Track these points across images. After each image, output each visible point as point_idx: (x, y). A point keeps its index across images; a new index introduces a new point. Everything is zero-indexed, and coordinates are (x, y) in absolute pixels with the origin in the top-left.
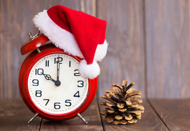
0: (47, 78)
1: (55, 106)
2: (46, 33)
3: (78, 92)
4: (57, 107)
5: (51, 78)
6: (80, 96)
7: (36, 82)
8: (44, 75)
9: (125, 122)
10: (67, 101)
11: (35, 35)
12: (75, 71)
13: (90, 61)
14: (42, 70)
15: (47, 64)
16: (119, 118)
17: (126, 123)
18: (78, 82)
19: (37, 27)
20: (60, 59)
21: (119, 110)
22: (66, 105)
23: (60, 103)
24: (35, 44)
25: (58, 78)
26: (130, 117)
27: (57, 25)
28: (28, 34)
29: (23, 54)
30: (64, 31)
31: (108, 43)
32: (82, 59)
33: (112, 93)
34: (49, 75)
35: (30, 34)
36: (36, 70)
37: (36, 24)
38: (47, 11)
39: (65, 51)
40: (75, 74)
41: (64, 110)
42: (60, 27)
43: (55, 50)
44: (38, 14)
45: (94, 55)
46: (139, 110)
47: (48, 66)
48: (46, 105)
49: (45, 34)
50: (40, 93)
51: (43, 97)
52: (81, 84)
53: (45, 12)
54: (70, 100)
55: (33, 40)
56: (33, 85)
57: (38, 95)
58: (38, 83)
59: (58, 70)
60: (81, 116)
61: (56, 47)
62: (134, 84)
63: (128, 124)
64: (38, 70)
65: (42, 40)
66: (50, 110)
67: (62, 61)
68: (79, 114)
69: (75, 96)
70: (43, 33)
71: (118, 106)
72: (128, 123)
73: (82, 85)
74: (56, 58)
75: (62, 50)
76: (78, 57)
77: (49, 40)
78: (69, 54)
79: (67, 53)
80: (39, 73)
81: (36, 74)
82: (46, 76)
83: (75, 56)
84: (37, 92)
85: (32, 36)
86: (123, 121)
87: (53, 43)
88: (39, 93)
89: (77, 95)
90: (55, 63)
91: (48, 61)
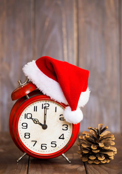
0: (35, 122)
1: (42, 147)
2: (34, 81)
3: (63, 134)
4: (44, 148)
5: (39, 122)
6: (64, 138)
7: (25, 125)
8: (32, 119)
9: (98, 162)
10: (53, 143)
11: (24, 83)
12: (60, 115)
13: (74, 108)
14: (30, 115)
15: (35, 109)
16: (93, 158)
17: (100, 162)
18: (63, 125)
19: (26, 76)
20: (47, 105)
21: (93, 151)
22: (52, 146)
23: (46, 145)
24: (25, 91)
25: (45, 122)
26: (102, 157)
27: (44, 75)
28: (18, 82)
29: (13, 100)
30: (51, 80)
31: (90, 90)
32: (67, 106)
33: (87, 135)
34: (37, 120)
35: (20, 82)
36: (25, 114)
37: (25, 73)
38: (35, 61)
39: (51, 98)
40: (60, 119)
41: (50, 151)
42: (47, 77)
43: (42, 96)
44: (28, 63)
45: (77, 103)
46: (112, 151)
47: (36, 111)
48: (34, 146)
49: (34, 83)
50: (29, 135)
51: (31, 139)
52: (66, 127)
53: (34, 62)
54: (56, 142)
55: (22, 87)
56: (22, 128)
57: (26, 137)
58: (27, 126)
59: (45, 114)
60: (65, 156)
61: (44, 95)
62: (107, 128)
63: (101, 164)
64: (27, 114)
65: (31, 88)
66: (37, 150)
67: (49, 106)
68: (63, 154)
69: (60, 138)
70: (32, 81)
71: (92, 147)
72: (101, 162)
73: (66, 129)
74: (44, 104)
75: (49, 97)
76: (63, 104)
77: (37, 87)
78: (55, 101)
79: (53, 100)
80: (28, 117)
81: (25, 118)
82: (34, 120)
83: (60, 102)
84: (26, 134)
85: (22, 83)
86: (96, 161)
87: (41, 91)
88: (27, 135)
89: (62, 137)
90: (42, 108)
91: (36, 107)
